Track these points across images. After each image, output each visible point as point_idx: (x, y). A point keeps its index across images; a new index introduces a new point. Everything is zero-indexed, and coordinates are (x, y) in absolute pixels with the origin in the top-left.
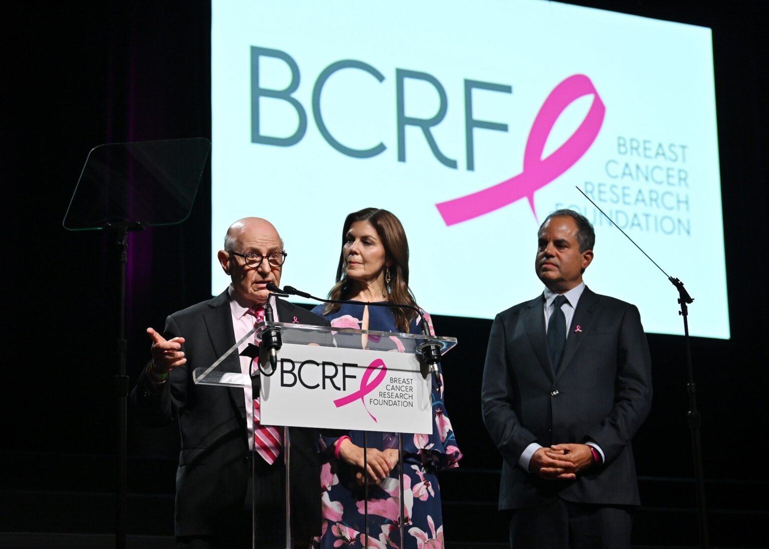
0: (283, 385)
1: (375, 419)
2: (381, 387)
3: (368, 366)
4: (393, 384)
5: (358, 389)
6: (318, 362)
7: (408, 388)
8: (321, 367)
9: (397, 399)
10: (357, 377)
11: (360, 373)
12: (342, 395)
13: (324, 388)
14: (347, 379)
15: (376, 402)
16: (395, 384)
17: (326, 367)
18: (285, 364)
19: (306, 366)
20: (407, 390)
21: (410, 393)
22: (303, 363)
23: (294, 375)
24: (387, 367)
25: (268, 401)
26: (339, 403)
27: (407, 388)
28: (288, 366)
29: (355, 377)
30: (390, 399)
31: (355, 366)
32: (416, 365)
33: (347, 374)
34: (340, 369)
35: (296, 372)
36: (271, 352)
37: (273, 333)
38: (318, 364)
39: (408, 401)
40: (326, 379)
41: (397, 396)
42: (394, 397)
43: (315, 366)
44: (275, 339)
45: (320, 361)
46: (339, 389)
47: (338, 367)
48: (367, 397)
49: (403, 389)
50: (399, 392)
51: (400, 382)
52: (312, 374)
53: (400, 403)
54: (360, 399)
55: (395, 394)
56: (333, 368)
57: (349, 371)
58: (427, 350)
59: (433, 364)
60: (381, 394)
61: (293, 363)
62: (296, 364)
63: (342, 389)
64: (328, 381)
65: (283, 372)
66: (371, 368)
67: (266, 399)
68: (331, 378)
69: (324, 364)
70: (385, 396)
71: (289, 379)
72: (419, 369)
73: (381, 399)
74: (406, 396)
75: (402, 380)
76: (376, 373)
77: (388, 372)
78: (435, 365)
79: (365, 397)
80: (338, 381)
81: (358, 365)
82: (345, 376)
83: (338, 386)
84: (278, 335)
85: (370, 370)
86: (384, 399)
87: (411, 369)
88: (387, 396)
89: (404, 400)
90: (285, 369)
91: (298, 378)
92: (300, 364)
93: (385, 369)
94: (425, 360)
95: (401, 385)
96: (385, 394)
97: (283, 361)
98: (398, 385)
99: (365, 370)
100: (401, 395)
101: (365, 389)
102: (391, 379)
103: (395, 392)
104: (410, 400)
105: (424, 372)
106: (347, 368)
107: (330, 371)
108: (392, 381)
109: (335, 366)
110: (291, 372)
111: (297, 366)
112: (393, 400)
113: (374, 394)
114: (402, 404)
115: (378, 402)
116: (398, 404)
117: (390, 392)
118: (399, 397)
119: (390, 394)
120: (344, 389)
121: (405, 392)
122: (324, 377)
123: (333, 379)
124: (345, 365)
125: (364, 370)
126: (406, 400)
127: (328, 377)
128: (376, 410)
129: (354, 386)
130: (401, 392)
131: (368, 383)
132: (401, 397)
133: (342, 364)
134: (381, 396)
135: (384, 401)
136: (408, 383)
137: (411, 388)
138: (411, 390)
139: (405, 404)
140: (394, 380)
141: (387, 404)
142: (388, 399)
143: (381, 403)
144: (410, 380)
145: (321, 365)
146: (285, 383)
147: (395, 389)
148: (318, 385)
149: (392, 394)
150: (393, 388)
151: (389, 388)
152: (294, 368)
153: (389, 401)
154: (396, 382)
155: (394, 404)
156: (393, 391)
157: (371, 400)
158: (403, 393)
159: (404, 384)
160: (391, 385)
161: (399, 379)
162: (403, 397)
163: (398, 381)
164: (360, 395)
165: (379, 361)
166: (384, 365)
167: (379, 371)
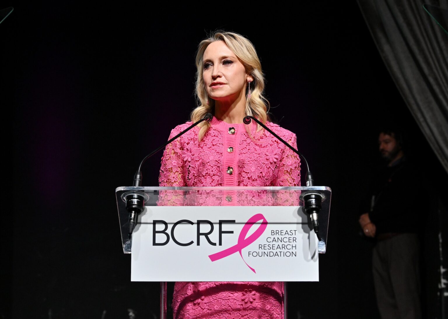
0: (154, 244)
1: (253, 270)
2: (261, 240)
3: (246, 221)
4: (275, 236)
5: (236, 243)
7: (292, 239)
8: (195, 226)
9: (279, 250)
10: (234, 232)
11: (237, 229)
12: (218, 249)
13: (198, 244)
14: (223, 235)
15: (255, 254)
16: (276, 237)
17: (202, 226)
18: (158, 225)
19: (178, 226)
20: (290, 241)
21: (294, 244)
22: (176, 224)
23: (167, 235)
24: (268, 221)
26: (214, 257)
27: (290, 239)
28: (160, 227)
29: (232, 232)
30: (271, 250)
31: (233, 222)
33: (223, 230)
34: (216, 227)
35: (169, 231)
38: (192, 223)
39: (291, 251)
40: (201, 237)
41: (278, 247)
42: (276, 248)
43: (190, 225)
44: (136, 201)
45: (195, 221)
46: (215, 244)
47: (214, 225)
48: (245, 250)
49: (285, 240)
50: (280, 244)
51: (282, 234)
52: (185, 233)
53: (282, 254)
54: (238, 252)
55: (276, 246)
56: (209, 226)
57: (225, 227)
59: (312, 213)
60: (261, 246)
61: (166, 224)
62: (169, 225)
63: (218, 243)
64: (202, 238)
65: (155, 232)
66: (250, 223)
68: (206, 235)
69: (199, 222)
70: (265, 248)
71: (161, 238)
72: (301, 221)
73: (261, 251)
74: (289, 247)
75: (284, 232)
76: (254, 228)
77: (268, 226)
78: (315, 215)
79: (243, 250)
80: (214, 237)
81: (236, 222)
82: (221, 232)
83: (213, 241)
84: (141, 201)
85: (248, 225)
86: (263, 251)
87: (296, 221)
88: (268, 247)
89: (287, 250)
90: (157, 229)
91: (171, 237)
92: (172, 225)
93: (265, 223)
95: (283, 237)
96: (265, 246)
97: (154, 223)
98: (280, 237)
100: (284, 246)
101: (243, 243)
102: (272, 232)
103: (276, 244)
104: (294, 250)
106: (223, 225)
107: (205, 228)
108: (273, 234)
109: (211, 224)
110: (163, 232)
111: (170, 227)
112: (274, 251)
113: (253, 247)
114: (285, 254)
115: (258, 254)
116: (279, 255)
117: (271, 244)
118: (281, 248)
119: (271, 246)
120: (220, 244)
121: (288, 243)
122: (199, 234)
123: (209, 236)
124: (221, 223)
125: (242, 226)
127: (203, 234)
128: (253, 262)
129: (230, 241)
130: (283, 243)
132: (283, 248)
133: (218, 222)
134: (260, 248)
135: (264, 252)
136: (291, 234)
137: (294, 239)
138: (294, 241)
139: (288, 254)
140: (275, 232)
141: (268, 256)
142: (269, 251)
143: (260, 255)
144: (294, 232)
145: (195, 223)
146: (157, 242)
147: (277, 240)
148: (192, 242)
149: (273, 246)
150: (274, 240)
151: (269, 240)
152: (166, 228)
153: (270, 252)
154: (277, 234)
155: (275, 255)
156: (274, 243)
157: (250, 253)
158: (286, 244)
159: (287, 236)
160: (272, 237)
161: (282, 232)
162: (285, 248)
163: (280, 233)
164: (237, 248)
165: (259, 216)
166: (265, 219)
167: (259, 226)
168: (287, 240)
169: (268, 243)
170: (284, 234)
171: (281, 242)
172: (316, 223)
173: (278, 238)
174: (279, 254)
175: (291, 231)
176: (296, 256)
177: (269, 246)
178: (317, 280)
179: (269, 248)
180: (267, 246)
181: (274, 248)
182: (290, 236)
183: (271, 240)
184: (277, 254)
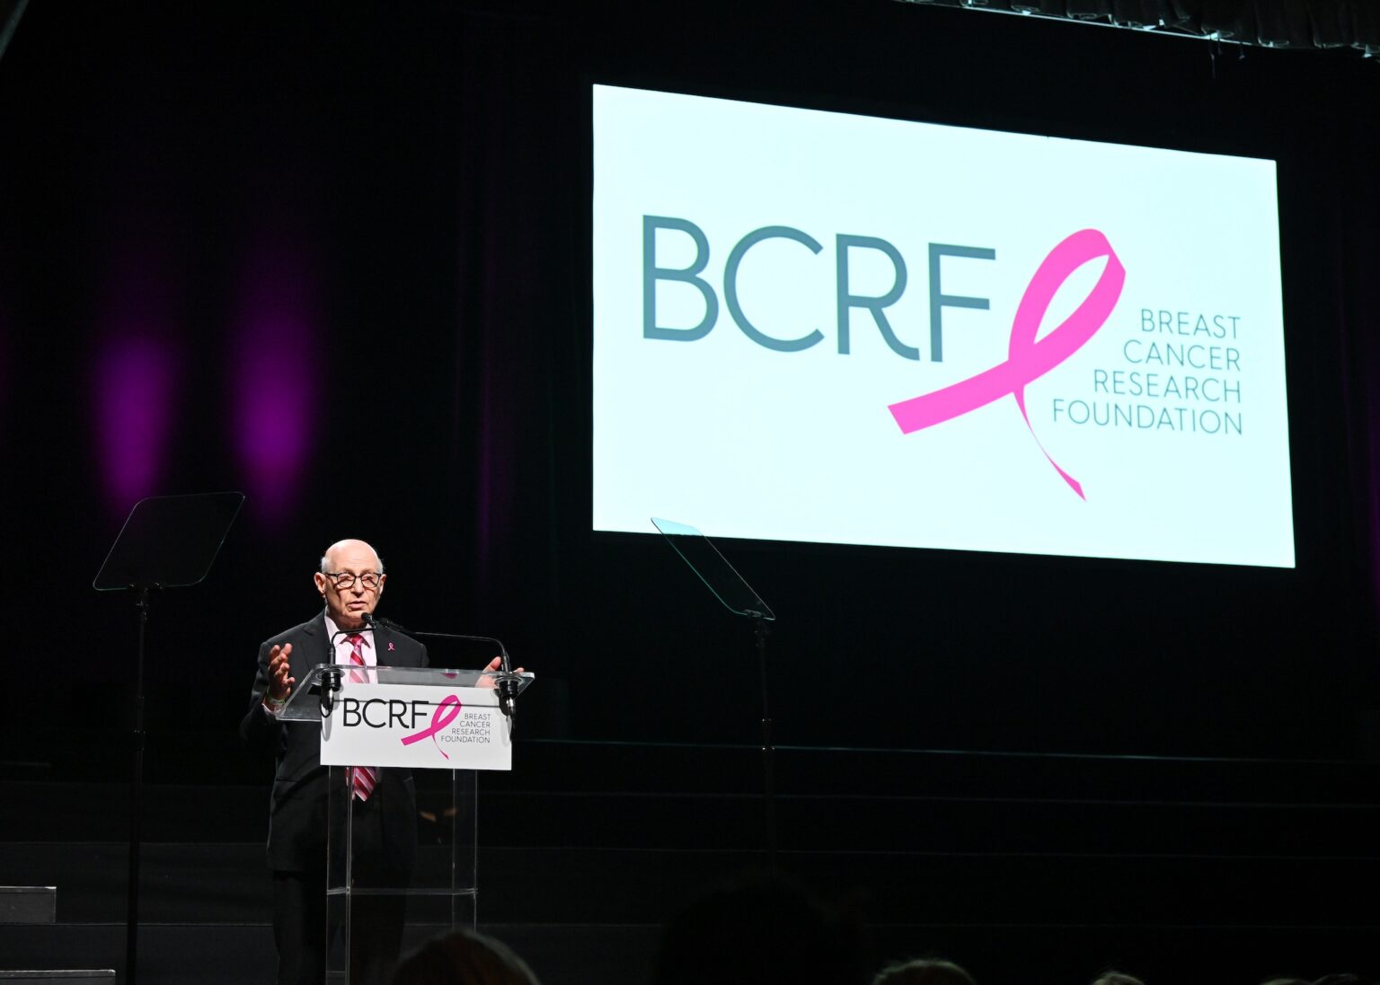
0: (345, 724)
1: (447, 756)
2: (455, 724)
3: (440, 702)
5: (429, 726)
6: (385, 700)
7: (486, 723)
8: (388, 705)
9: (472, 735)
10: (428, 714)
11: (431, 710)
12: (410, 732)
13: (391, 726)
14: (416, 717)
15: (448, 739)
16: (470, 720)
17: (394, 705)
18: (348, 703)
19: (371, 705)
20: (484, 726)
21: (487, 729)
22: (368, 703)
23: (359, 714)
24: (462, 703)
25: (330, 741)
26: (407, 741)
27: (484, 723)
28: (351, 706)
29: (425, 714)
30: (465, 735)
31: (426, 703)
32: (495, 700)
33: (416, 711)
34: (409, 707)
35: (360, 711)
36: (328, 693)
37: (332, 675)
38: (385, 703)
39: (484, 736)
40: (394, 718)
41: (472, 732)
42: (469, 733)
43: (381, 704)
44: (333, 680)
45: (387, 700)
46: (407, 727)
47: (407, 705)
48: (438, 734)
49: (479, 724)
50: (474, 728)
51: (476, 718)
52: (378, 713)
53: (476, 739)
54: (431, 737)
56: (401, 706)
57: (419, 708)
58: (503, 685)
59: (509, 699)
60: (454, 730)
61: (357, 702)
62: (360, 703)
63: (410, 726)
64: (395, 719)
65: (346, 711)
66: (444, 704)
67: (326, 739)
68: (399, 716)
69: (392, 702)
70: (458, 733)
71: (352, 718)
72: (498, 704)
73: (454, 735)
74: (483, 732)
75: (478, 716)
76: (449, 709)
77: (463, 709)
78: (511, 701)
80: (407, 719)
81: (430, 702)
82: (414, 714)
83: (406, 723)
84: (338, 677)
85: (442, 707)
86: (456, 735)
88: (461, 732)
89: (480, 736)
90: (348, 708)
91: (363, 717)
92: (364, 704)
93: (459, 705)
94: (503, 693)
95: (477, 721)
96: (458, 730)
97: (346, 700)
98: (474, 721)
99: (437, 706)
100: (477, 731)
101: (437, 726)
102: (466, 715)
103: (470, 729)
104: (487, 736)
105: (504, 707)
106: (417, 706)
107: (398, 709)
108: (466, 717)
109: (404, 704)
110: (355, 711)
111: (362, 705)
112: (468, 736)
113: (446, 731)
114: (478, 740)
115: (451, 739)
116: (472, 741)
117: (465, 728)
118: (474, 732)
119: (465, 731)
120: (413, 727)
121: (481, 728)
122: (392, 715)
123: (401, 717)
124: (414, 703)
126: (482, 736)
127: (395, 715)
128: (448, 747)
129: (423, 724)
130: (476, 728)
131: (439, 721)
132: (477, 733)
133: (411, 702)
134: (453, 732)
135: (457, 737)
137: (488, 724)
139: (481, 740)
140: (469, 715)
141: (461, 741)
142: (462, 735)
143: (454, 740)
144: (487, 716)
145: (388, 703)
146: (348, 722)
147: (470, 725)
148: (384, 724)
149: (467, 730)
150: (468, 724)
151: (463, 724)
152: (358, 707)
153: (463, 737)
155: (468, 740)
156: (468, 727)
157: (443, 737)
158: (479, 729)
159: (481, 719)
160: (466, 720)
161: (476, 715)
162: (479, 733)
163: (473, 717)
164: (429, 732)
165: (453, 698)
166: (458, 701)
167: (453, 707)
168: (481, 724)
169: (461, 727)
171: (475, 726)
172: (512, 709)
173: (472, 722)
174: (472, 739)
176: (489, 742)
177: (463, 730)
178: (509, 768)
179: (463, 733)
180: (460, 730)
181: (467, 733)
182: (484, 720)
183: (465, 724)
184: (470, 739)
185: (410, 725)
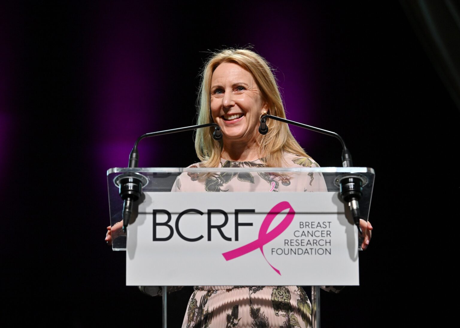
0: (155, 239)
1: (278, 272)
2: (287, 234)
3: (268, 211)
4: (304, 229)
6: (203, 211)
7: (325, 232)
8: (205, 217)
9: (309, 247)
10: (254, 224)
11: (258, 220)
12: (234, 245)
13: (209, 239)
14: (240, 227)
15: (280, 251)
16: (306, 230)
17: (213, 216)
18: (158, 216)
19: (184, 217)
20: (323, 235)
22: (181, 214)
23: (171, 228)
24: (296, 210)
26: (229, 256)
27: (323, 232)
28: (162, 218)
29: (251, 224)
30: (300, 247)
31: (252, 211)
33: (240, 221)
34: (232, 218)
35: (172, 223)
38: (201, 213)
39: (324, 247)
40: (212, 230)
42: (305, 244)
45: (205, 210)
46: (229, 239)
47: (229, 216)
48: (267, 247)
49: (317, 234)
50: (311, 239)
51: (313, 226)
52: (193, 225)
53: (313, 251)
54: (258, 250)
55: (306, 242)
56: (222, 217)
57: (242, 218)
59: (351, 201)
60: (287, 242)
61: (169, 214)
62: (172, 216)
63: (233, 238)
64: (214, 231)
65: (155, 224)
66: (273, 213)
68: (219, 228)
69: (210, 212)
70: (292, 244)
71: (162, 232)
73: (287, 247)
75: (316, 224)
76: (279, 219)
77: (296, 217)
79: (265, 247)
80: (229, 230)
81: (256, 211)
82: (237, 224)
83: (227, 236)
85: (271, 216)
86: (290, 247)
87: (330, 211)
88: (295, 243)
89: (319, 247)
90: (158, 221)
91: (175, 231)
92: (177, 216)
93: (292, 213)
95: (314, 230)
96: (292, 241)
97: (156, 212)
98: (310, 230)
100: (315, 241)
102: (301, 224)
103: (306, 239)
104: (328, 247)
105: (346, 212)
106: (240, 216)
107: (218, 219)
108: (302, 226)
109: (225, 214)
110: (166, 224)
111: (174, 218)
112: (304, 248)
113: (278, 242)
114: (317, 252)
115: (283, 251)
117: (300, 238)
118: (312, 243)
119: (300, 242)
120: (237, 239)
121: (320, 238)
122: (210, 227)
123: (222, 229)
124: (237, 212)
125: (264, 216)
126: (321, 247)
127: (215, 227)
128: (278, 261)
129: (249, 235)
130: (314, 238)
132: (315, 244)
133: (234, 211)
134: (286, 244)
135: (291, 249)
136: (325, 226)
137: (329, 233)
138: (328, 235)
139: (321, 251)
140: (304, 225)
141: (295, 254)
142: (297, 247)
143: (286, 252)
144: (327, 224)
145: (205, 213)
146: (158, 236)
147: (307, 235)
148: (201, 237)
149: (303, 241)
150: (303, 234)
151: (297, 234)
152: (169, 219)
153: (298, 249)
154: (307, 226)
155: (305, 253)
156: (303, 237)
157: (273, 250)
158: (318, 239)
159: (319, 229)
160: (301, 230)
161: (313, 224)
162: (317, 243)
163: (310, 226)
165: (285, 205)
166: (291, 209)
167: (284, 216)
168: (319, 234)
169: (296, 238)
170: (315, 226)
171: (312, 236)
172: (356, 212)
173: (308, 232)
174: (309, 251)
175: (324, 223)
176: (330, 254)
177: (297, 241)
179: (297, 244)
180: (294, 241)
181: (303, 244)
182: (323, 229)
183: (300, 234)
184: (306, 252)
185: (232, 236)
